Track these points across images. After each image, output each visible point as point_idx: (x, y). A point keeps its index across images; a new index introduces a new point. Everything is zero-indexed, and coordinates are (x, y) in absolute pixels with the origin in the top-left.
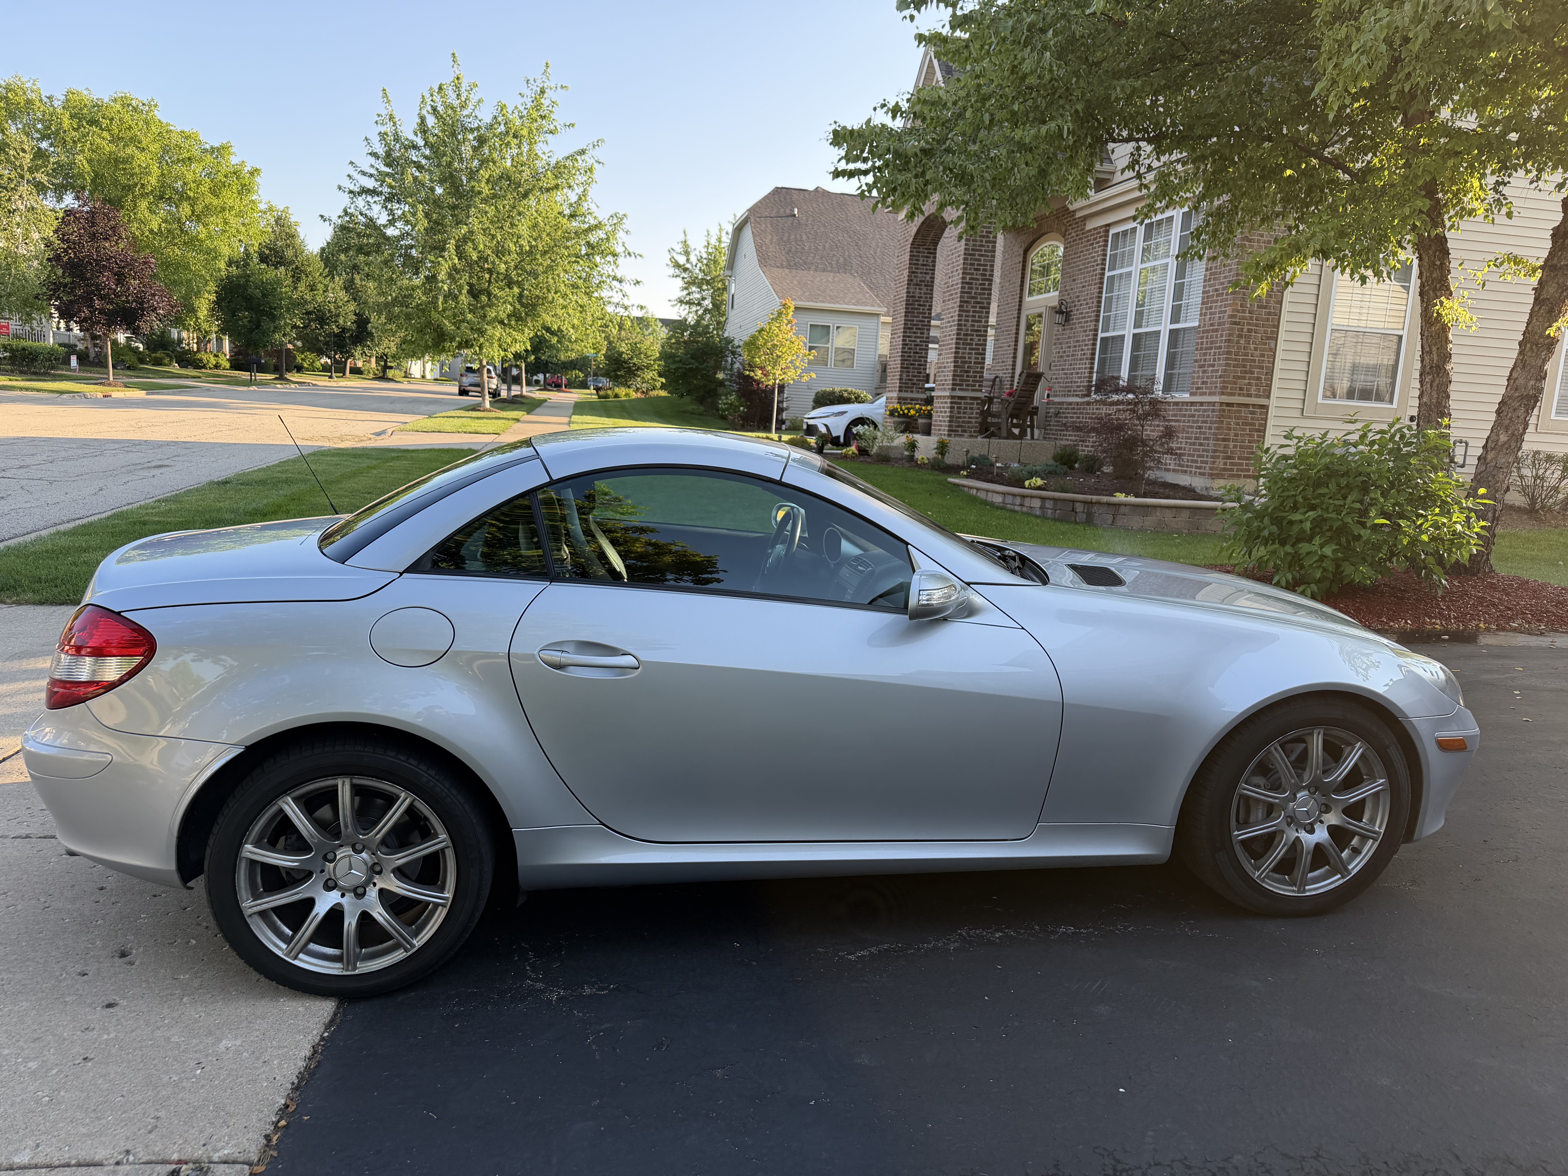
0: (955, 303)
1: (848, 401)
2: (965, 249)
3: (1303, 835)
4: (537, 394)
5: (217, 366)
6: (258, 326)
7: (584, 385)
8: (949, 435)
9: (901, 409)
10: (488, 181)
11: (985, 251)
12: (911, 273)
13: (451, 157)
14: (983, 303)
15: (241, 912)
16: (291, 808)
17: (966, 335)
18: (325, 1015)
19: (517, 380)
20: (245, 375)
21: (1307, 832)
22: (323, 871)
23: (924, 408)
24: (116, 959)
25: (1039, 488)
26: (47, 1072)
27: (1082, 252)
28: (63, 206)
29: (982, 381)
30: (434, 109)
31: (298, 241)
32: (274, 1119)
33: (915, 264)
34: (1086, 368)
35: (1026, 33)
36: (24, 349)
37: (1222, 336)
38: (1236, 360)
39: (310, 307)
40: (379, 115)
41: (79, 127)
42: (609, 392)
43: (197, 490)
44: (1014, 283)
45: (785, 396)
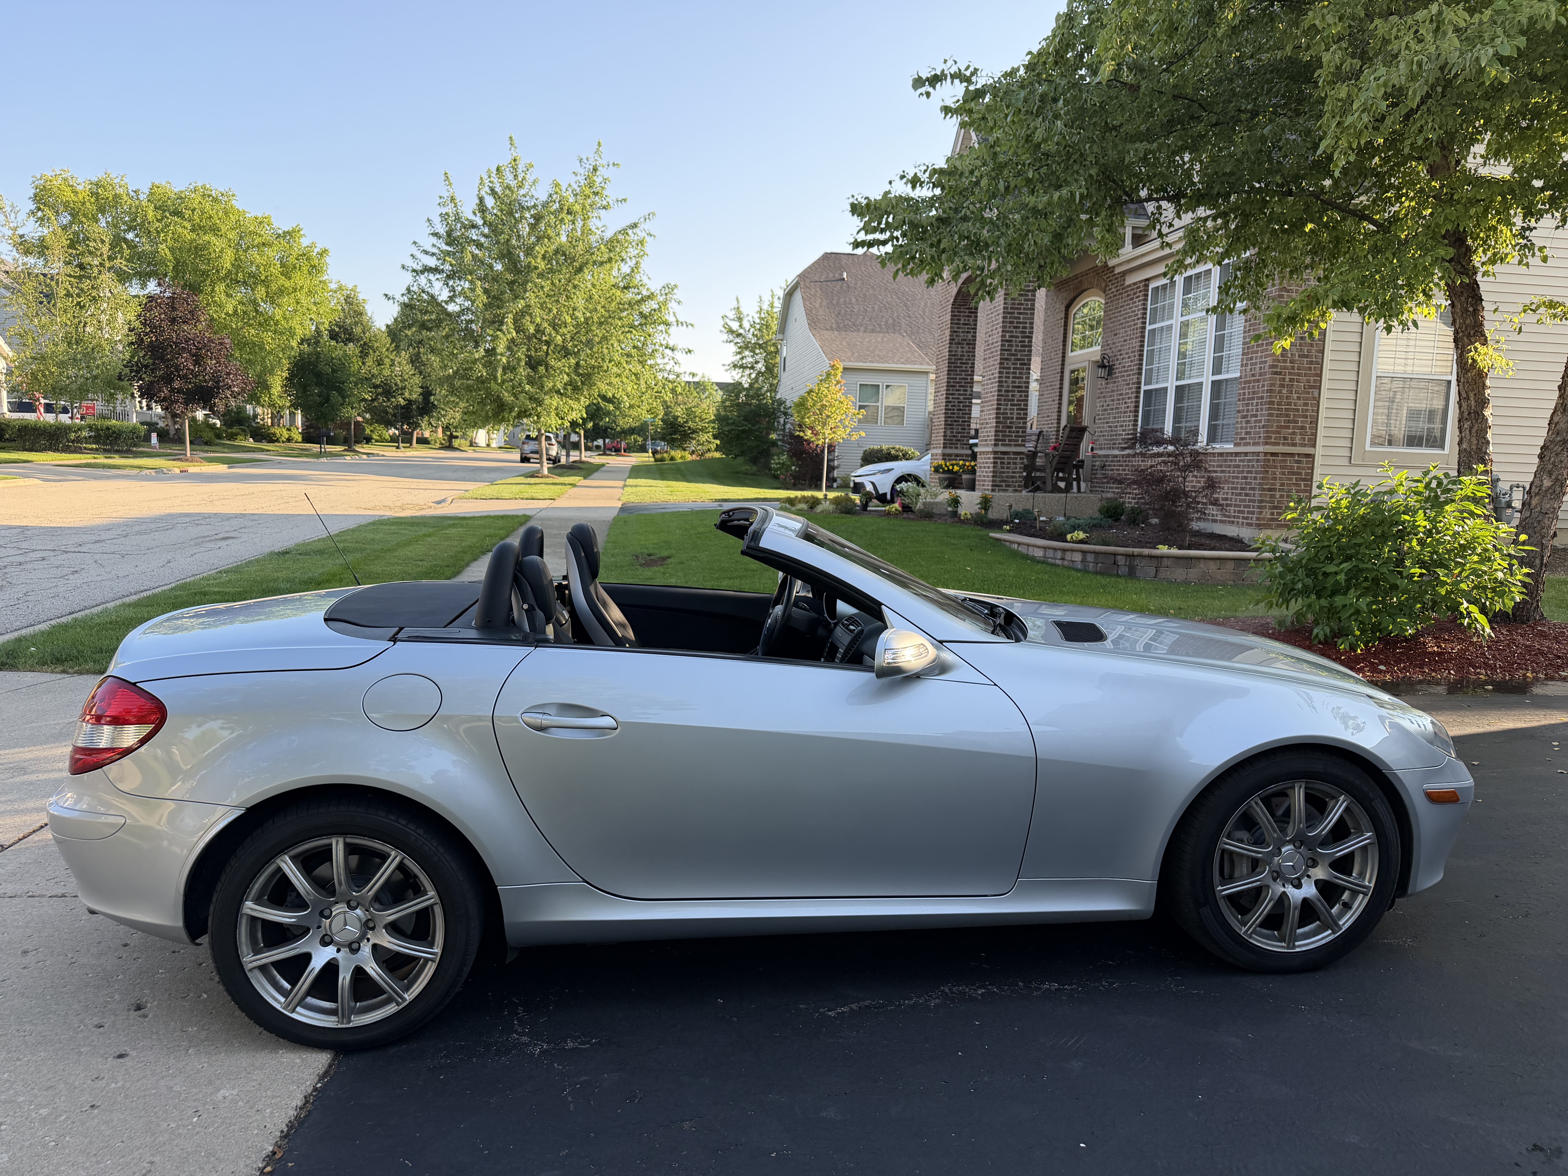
0: (996, 360)
1: (895, 458)
2: (1004, 308)
3: (1290, 890)
4: (595, 459)
5: (289, 440)
6: (327, 400)
7: (643, 449)
8: (993, 490)
9: (946, 466)
10: (544, 257)
11: (1024, 309)
12: (953, 332)
13: (509, 235)
14: (1023, 360)
15: (242, 966)
16: (288, 866)
17: (1008, 391)
18: (320, 1066)
19: (576, 446)
20: (316, 448)
21: (1294, 886)
22: (319, 927)
23: (967, 464)
24: (132, 1012)
25: (1081, 542)
26: (55, 1118)
27: (1123, 306)
28: (146, 292)
29: (1025, 436)
30: (492, 190)
31: (365, 318)
32: (260, 1165)
33: (957, 324)
34: (1130, 421)
35: (1038, 103)
36: (108, 428)
37: (1263, 386)
38: (1278, 409)
39: (378, 382)
40: (441, 197)
41: (162, 219)
42: (665, 455)
43: (257, 561)
44: (1057, 339)
45: (836, 454)
